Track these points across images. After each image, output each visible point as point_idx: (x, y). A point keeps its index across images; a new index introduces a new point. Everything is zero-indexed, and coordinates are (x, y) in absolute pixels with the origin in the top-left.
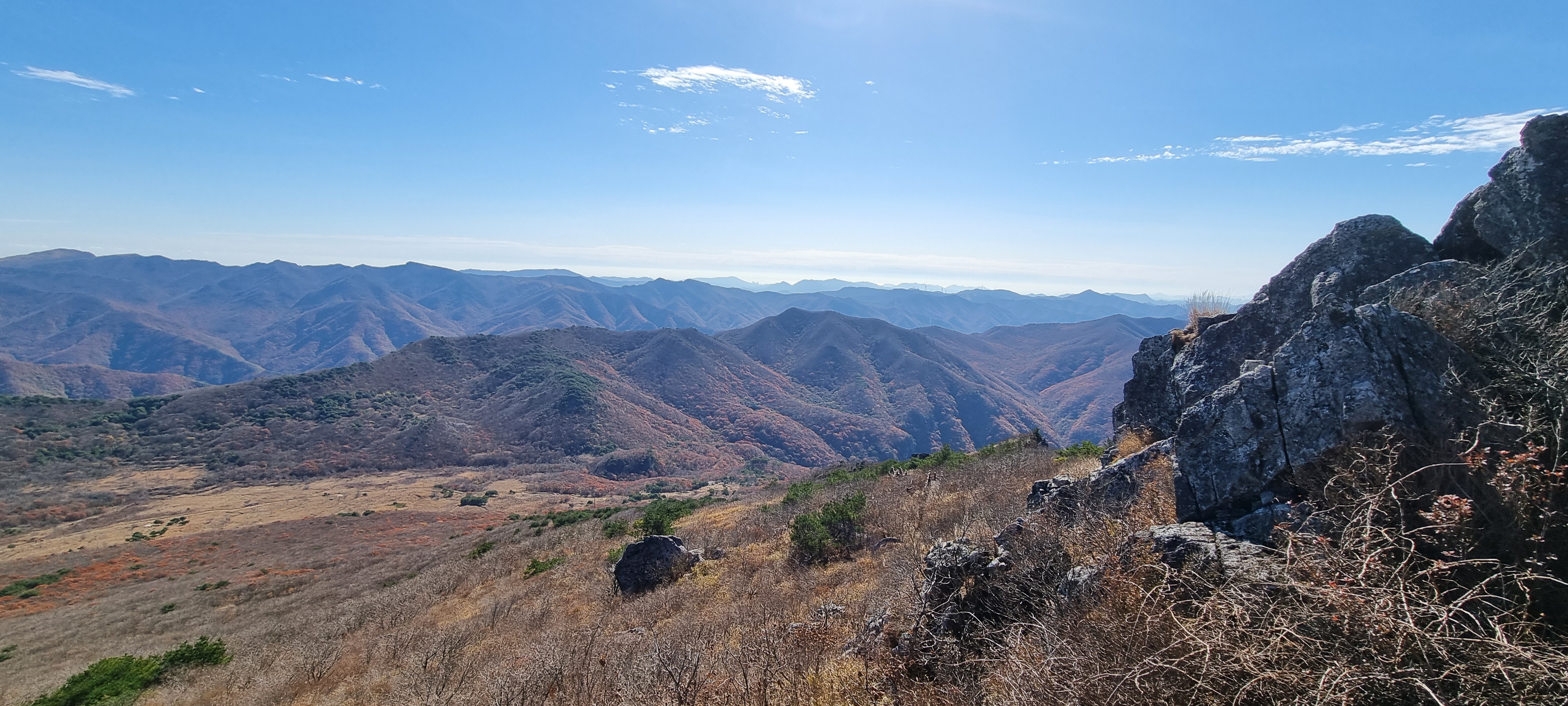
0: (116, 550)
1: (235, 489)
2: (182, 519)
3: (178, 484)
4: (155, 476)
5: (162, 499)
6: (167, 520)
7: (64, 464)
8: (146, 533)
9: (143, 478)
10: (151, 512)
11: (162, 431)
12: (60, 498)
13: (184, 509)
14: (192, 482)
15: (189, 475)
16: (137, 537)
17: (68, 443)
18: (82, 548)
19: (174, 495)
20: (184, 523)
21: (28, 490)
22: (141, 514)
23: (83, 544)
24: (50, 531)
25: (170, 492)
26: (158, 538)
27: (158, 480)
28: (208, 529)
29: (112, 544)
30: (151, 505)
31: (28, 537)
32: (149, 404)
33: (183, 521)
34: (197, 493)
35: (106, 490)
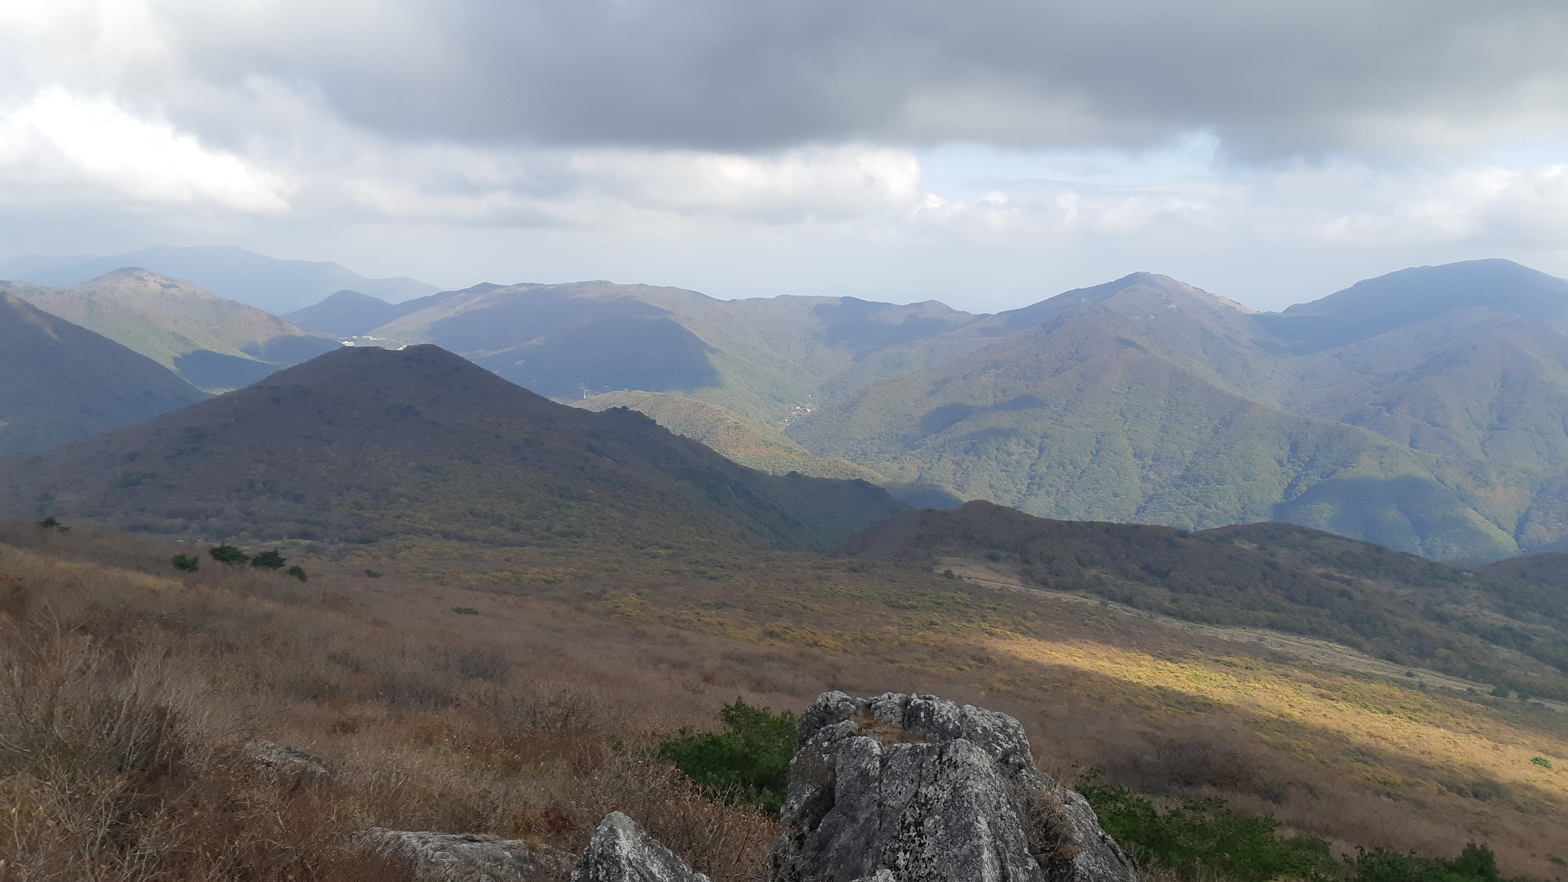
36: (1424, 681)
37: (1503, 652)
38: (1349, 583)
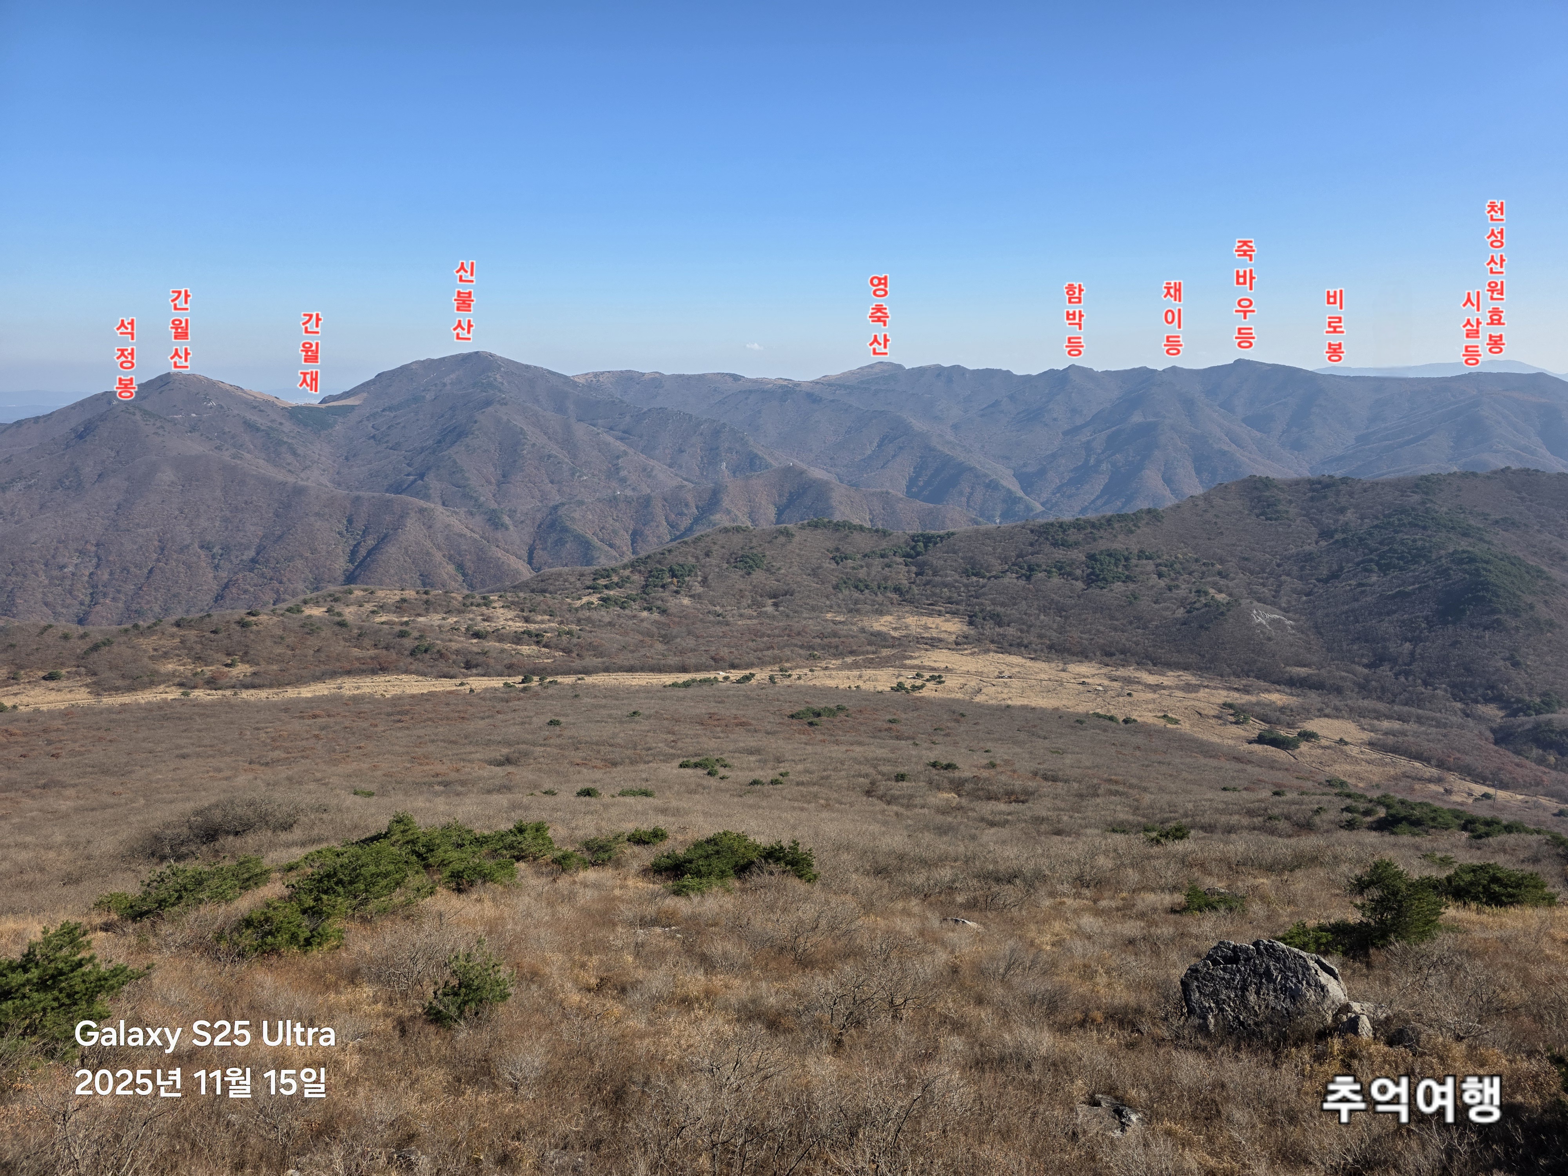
0: (882, 696)
1: (991, 654)
2: (940, 677)
3: (942, 636)
4: (923, 623)
5: (927, 650)
6: (927, 675)
7: (856, 595)
8: (908, 685)
9: (914, 622)
10: (916, 662)
11: (935, 574)
12: (850, 630)
13: (943, 666)
14: (954, 636)
15: (952, 627)
16: (900, 687)
17: (862, 573)
18: (858, 687)
19: (937, 647)
20: (940, 682)
21: (829, 616)
22: (908, 662)
23: (860, 683)
24: (839, 662)
25: (934, 643)
26: (917, 694)
27: (926, 628)
28: (960, 696)
29: (880, 689)
30: (917, 654)
31: (824, 664)
32: (928, 540)
33: (938, 680)
34: (957, 650)
35: (884, 629)
36: (473, 687)
37: (525, 649)
38: (406, 623)
